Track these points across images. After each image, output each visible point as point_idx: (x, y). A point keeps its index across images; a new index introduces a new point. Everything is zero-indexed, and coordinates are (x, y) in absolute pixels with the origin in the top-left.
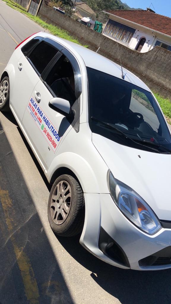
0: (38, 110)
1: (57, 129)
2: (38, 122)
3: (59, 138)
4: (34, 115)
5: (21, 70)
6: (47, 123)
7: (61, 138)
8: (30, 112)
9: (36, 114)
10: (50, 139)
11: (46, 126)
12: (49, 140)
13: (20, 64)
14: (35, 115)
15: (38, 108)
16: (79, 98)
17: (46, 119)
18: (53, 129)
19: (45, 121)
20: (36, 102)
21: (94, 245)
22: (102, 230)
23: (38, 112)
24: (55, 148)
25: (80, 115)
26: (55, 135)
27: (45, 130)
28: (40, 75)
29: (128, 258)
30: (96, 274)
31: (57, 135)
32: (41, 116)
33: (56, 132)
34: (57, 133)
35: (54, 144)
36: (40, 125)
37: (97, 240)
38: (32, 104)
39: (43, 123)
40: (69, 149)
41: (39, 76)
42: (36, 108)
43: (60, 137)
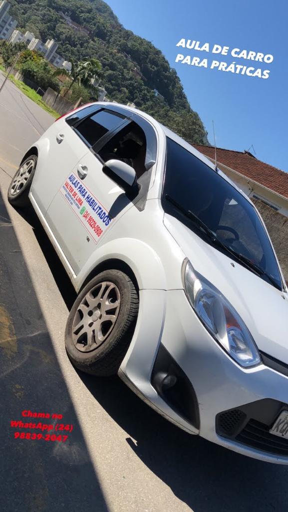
0: (79, 190)
1: (107, 209)
2: (77, 204)
3: (108, 221)
4: (70, 196)
5: (60, 142)
6: (91, 203)
7: (112, 220)
8: (65, 193)
9: (75, 195)
10: (93, 226)
11: (89, 209)
12: (91, 226)
13: (61, 136)
14: (73, 197)
15: (81, 186)
16: (150, 169)
17: (92, 198)
18: (100, 211)
19: (89, 202)
20: (77, 179)
21: (143, 376)
22: (161, 349)
23: (80, 191)
24: (99, 236)
25: (149, 188)
26: (101, 218)
27: (86, 213)
28: (91, 147)
29: (200, 406)
30: (135, 442)
31: (106, 218)
32: (84, 196)
33: (104, 213)
34: (107, 214)
35: (98, 231)
36: (79, 208)
37: (149, 367)
38: (70, 183)
39: (86, 204)
40: (124, 233)
41: (89, 148)
42: (76, 187)
43: (110, 219)
